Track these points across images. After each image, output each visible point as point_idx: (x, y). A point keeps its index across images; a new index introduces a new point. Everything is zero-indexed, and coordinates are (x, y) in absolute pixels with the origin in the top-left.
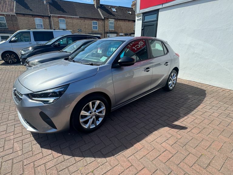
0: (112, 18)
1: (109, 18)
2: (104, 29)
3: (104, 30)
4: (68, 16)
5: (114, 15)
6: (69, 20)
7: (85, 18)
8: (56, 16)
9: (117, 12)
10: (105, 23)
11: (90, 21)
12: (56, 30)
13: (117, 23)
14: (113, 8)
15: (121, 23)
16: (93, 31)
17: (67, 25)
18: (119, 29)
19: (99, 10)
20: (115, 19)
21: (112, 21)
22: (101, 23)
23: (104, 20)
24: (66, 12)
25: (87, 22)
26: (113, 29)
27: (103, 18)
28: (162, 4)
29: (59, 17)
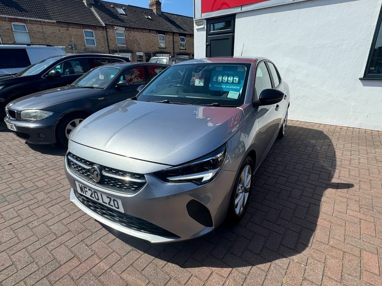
0: (120, 26)
1: (115, 25)
2: (107, 44)
3: (108, 46)
4: (31, 19)
5: (122, 21)
6: (35, 27)
7: (68, 24)
8: (5, 18)
9: (126, 15)
10: (108, 34)
11: (80, 30)
12: (32, 46)
13: (130, 35)
14: (118, 7)
15: (137, 35)
16: (88, 48)
17: (31, 37)
18: (135, 45)
19: (93, 9)
20: (126, 27)
21: (121, 30)
22: (100, 32)
23: (104, 28)
24: (26, 11)
25: (73, 31)
26: (124, 45)
27: (104, 25)
28: (241, 6)
29: (11, 20)
